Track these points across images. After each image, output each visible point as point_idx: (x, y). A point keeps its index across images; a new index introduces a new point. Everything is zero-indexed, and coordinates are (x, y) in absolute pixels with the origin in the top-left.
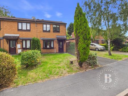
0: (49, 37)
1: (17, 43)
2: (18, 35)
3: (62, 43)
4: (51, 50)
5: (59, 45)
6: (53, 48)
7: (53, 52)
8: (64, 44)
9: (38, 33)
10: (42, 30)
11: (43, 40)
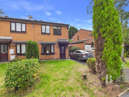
1: (9, 47)
2: (10, 38)
3: (63, 47)
4: (51, 56)
5: (60, 50)
6: (53, 54)
7: (53, 58)
8: (66, 49)
9: (35, 36)
10: (41, 32)
11: (42, 45)
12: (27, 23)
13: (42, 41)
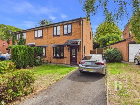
0: (58, 43)
2: (34, 43)
3: (75, 50)
4: (60, 60)
5: (71, 53)
6: (63, 58)
7: (63, 62)
8: (78, 52)
9: (49, 39)
10: (52, 35)
11: (53, 47)
12: (44, 28)
13: (53, 44)
